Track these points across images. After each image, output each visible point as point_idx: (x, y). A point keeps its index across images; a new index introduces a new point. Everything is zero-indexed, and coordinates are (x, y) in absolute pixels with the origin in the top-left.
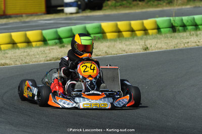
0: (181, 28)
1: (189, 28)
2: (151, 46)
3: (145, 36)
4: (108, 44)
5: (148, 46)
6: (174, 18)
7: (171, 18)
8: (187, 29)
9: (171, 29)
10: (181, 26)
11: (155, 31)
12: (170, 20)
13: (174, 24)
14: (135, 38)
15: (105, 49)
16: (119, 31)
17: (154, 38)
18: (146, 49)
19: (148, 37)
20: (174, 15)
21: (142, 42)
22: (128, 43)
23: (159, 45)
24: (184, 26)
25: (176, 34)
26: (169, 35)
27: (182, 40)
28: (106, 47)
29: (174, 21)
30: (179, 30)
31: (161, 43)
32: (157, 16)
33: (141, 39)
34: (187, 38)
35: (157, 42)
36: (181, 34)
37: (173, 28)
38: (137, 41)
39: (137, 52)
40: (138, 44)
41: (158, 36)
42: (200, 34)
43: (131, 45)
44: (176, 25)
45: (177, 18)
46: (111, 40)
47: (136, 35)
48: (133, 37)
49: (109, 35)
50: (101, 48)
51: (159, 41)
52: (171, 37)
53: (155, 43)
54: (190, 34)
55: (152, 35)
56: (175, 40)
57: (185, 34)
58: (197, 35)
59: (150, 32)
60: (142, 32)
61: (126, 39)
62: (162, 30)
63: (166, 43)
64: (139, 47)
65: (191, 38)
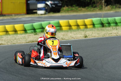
0: (107, 25)
1: (112, 24)
2: (89, 35)
3: (86, 29)
4: (63, 33)
5: (87, 35)
6: (103, 18)
7: (101, 18)
8: (111, 25)
9: (101, 25)
10: (107, 23)
11: (92, 26)
13: (103, 22)
14: (80, 30)
15: (62, 36)
16: (70, 26)
17: (91, 30)
18: (86, 37)
19: (87, 29)
20: (103, 16)
21: (83, 33)
22: (75, 33)
23: (94, 35)
24: (109, 23)
25: (104, 28)
26: (100, 29)
27: (108, 32)
28: (62, 35)
29: (103, 20)
30: (106, 26)
31: (95, 33)
32: (93, 17)
33: (83, 31)
34: (111, 31)
35: (93, 33)
36: (107, 28)
37: (102, 25)
38: (81, 32)
39: (80, 39)
41: (93, 29)
42: (119, 28)
43: (77, 34)
44: (104, 23)
45: (105, 19)
46: (65, 31)
47: (80, 28)
48: (78, 30)
49: (64, 28)
50: (59, 36)
51: (94, 32)
54: (113, 28)
55: (90, 28)
56: (103, 32)
57: (109, 28)
58: (117, 29)
59: (88, 26)
60: (84, 27)
61: (74, 31)
62: (96, 25)
63: (98, 33)
64: (81, 36)
65: (113, 31)
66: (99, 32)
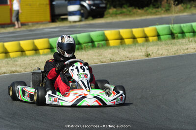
0: (179, 35)
1: (187, 34)
2: (153, 53)
3: (146, 43)
4: (112, 51)
5: (150, 53)
6: (173, 25)
7: (170, 25)
8: (185, 36)
9: (170, 36)
10: (179, 33)
11: (156, 38)
12: (169, 27)
13: (172, 31)
14: (137, 45)
15: (110, 56)
16: (121, 39)
17: (154, 45)
18: (148, 55)
19: (149, 44)
20: (172, 22)
21: (144, 49)
22: (130, 50)
23: (160, 52)
24: (183, 33)
26: (169, 42)
27: (182, 46)
29: (173, 28)
30: (177, 37)
31: (162, 49)
32: (157, 24)
33: (143, 45)
34: (186, 45)
35: (158, 49)
36: (181, 41)
37: (172, 35)
38: (139, 48)
39: (140, 59)
40: (140, 50)
41: (159, 42)
43: (133, 51)
44: (175, 32)
45: (176, 26)
46: (114, 47)
47: (137, 42)
48: (135, 44)
49: (112, 43)
50: (105, 55)
51: (160, 48)
52: (172, 44)
53: (157, 49)
54: (189, 40)
55: (153, 41)
56: (175, 47)
57: (183, 41)
59: (151, 39)
60: (143, 39)
61: (129, 46)
62: (162, 37)
63: (166, 49)
64: (141, 54)
65: (190, 45)
66: (168, 48)
